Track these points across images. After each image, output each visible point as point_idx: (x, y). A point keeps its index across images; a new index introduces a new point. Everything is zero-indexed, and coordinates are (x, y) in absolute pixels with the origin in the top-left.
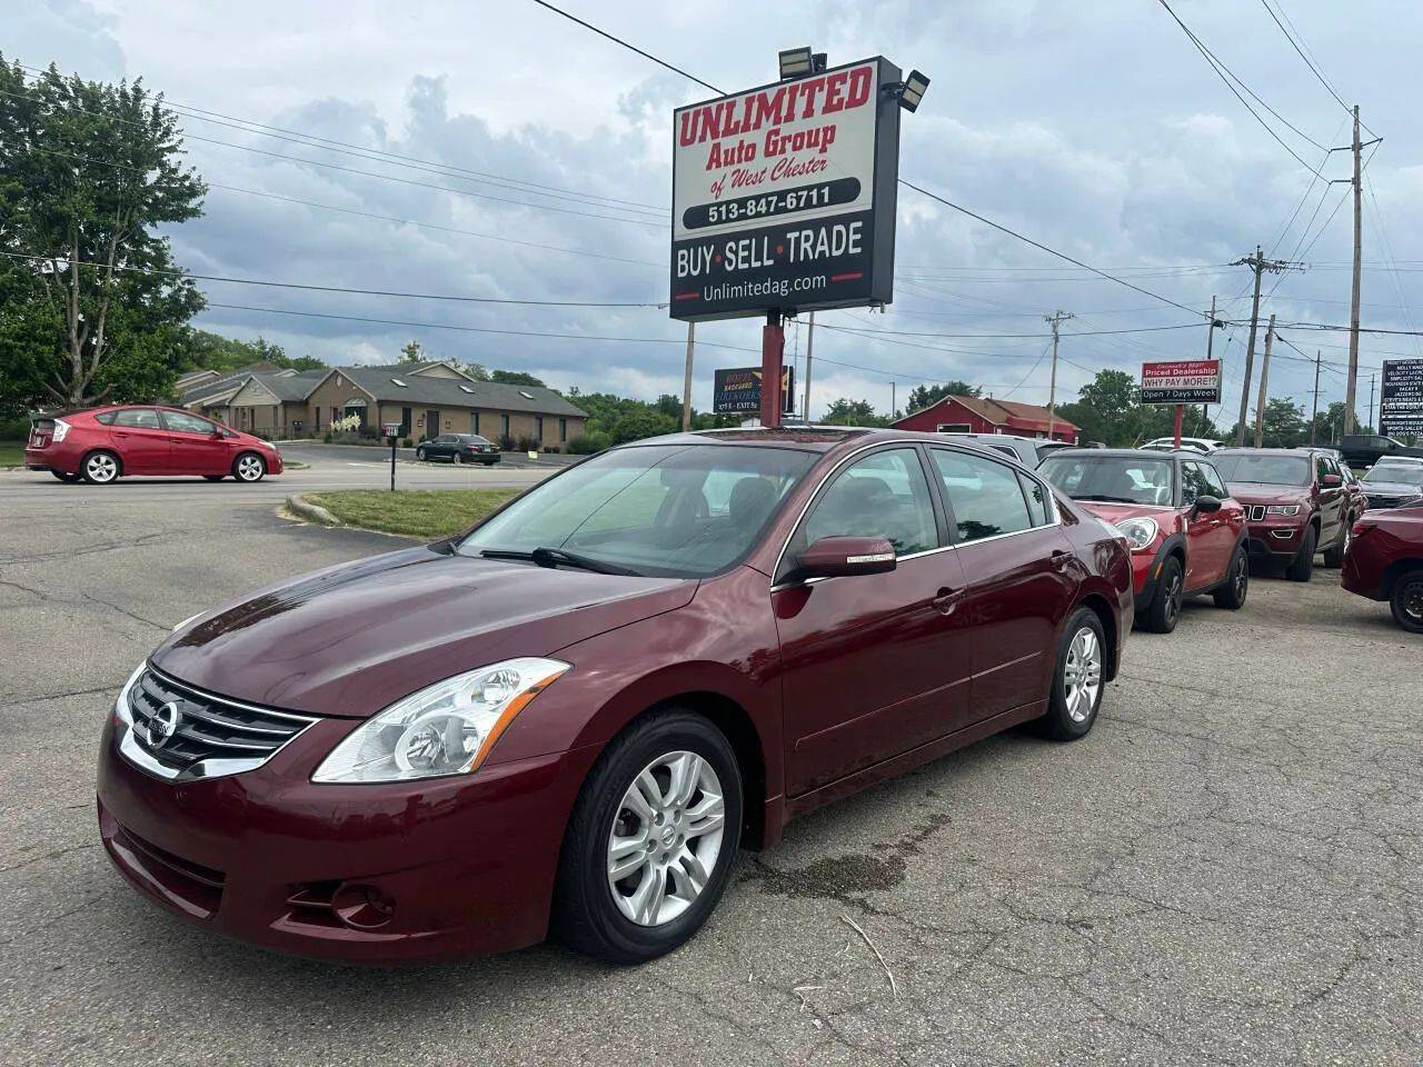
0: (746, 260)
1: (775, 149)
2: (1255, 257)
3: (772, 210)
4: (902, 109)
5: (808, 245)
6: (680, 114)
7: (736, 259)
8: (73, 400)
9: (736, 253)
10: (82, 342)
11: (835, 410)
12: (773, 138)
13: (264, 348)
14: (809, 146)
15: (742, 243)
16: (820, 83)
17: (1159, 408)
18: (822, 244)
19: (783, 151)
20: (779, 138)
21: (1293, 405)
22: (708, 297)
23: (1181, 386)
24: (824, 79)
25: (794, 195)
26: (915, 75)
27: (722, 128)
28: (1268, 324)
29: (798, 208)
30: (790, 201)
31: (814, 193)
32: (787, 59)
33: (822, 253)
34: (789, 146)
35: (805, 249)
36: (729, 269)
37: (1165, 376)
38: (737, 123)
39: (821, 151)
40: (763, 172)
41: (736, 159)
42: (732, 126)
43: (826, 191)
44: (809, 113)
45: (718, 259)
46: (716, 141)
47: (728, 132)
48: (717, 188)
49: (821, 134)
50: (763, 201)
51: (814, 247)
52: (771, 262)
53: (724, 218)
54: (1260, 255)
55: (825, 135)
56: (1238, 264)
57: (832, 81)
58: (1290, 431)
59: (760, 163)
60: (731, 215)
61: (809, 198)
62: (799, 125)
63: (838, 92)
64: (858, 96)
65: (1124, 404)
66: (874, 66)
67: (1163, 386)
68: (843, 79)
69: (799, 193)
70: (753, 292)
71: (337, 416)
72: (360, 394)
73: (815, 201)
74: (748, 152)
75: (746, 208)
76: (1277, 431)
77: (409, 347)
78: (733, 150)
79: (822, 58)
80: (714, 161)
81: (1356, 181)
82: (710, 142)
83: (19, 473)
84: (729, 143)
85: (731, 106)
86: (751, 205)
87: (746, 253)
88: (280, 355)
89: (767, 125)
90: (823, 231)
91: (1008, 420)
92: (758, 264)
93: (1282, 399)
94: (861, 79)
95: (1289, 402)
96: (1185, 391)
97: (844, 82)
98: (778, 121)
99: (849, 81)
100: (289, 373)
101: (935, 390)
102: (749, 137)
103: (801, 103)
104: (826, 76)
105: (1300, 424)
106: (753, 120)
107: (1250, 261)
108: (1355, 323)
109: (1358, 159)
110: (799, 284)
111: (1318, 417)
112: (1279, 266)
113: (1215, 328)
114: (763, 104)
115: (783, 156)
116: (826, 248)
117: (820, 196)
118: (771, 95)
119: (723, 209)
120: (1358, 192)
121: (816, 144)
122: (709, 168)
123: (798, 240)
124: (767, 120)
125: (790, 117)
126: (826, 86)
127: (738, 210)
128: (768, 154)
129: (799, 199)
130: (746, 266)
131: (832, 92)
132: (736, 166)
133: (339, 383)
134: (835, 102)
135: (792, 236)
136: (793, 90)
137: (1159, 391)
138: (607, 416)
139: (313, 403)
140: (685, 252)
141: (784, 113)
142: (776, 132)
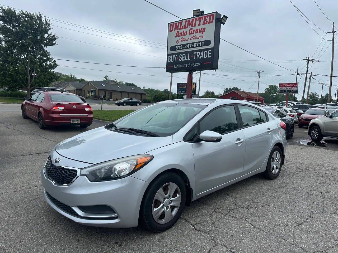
0: (184, 58)
1: (191, 33)
2: (307, 58)
3: (190, 47)
4: (221, 24)
5: (198, 55)
6: (169, 24)
7: (182, 58)
8: (28, 88)
9: (182, 57)
10: (30, 74)
11: (206, 93)
12: (191, 30)
13: (72, 76)
14: (199, 32)
15: (183, 55)
16: (202, 18)
17: (284, 94)
18: (202, 55)
19: (193, 33)
20: (192, 30)
21: (316, 94)
22: (175, 67)
23: (288, 89)
24: (203, 17)
25: (195, 44)
26: (224, 16)
27: (179, 28)
28: (310, 75)
29: (196, 47)
30: (195, 45)
31: (200, 43)
32: (194, 12)
33: (202, 57)
34: (195, 32)
35: (198, 56)
36: (180, 60)
37: (284, 87)
38: (183, 27)
39: (202, 34)
40: (189, 38)
41: (182, 35)
42: (182, 27)
43: (203, 43)
44: (199, 25)
45: (178, 58)
46: (178, 31)
47: (181, 29)
48: (178, 42)
49: (202, 30)
50: (188, 45)
51: (200, 56)
52: (190, 59)
53: (179, 49)
54: (309, 58)
55: (203, 30)
56: (303, 60)
57: (205, 17)
58: (316, 100)
59: (188, 36)
60: (181, 48)
61: (199, 44)
62: (197, 27)
63: (206, 20)
64: (211, 21)
65: (276, 93)
66: (215, 14)
67: (284, 89)
68: (207, 17)
69: (197, 43)
70: (185, 66)
71: (89, 92)
72: (94, 87)
73: (200, 45)
74: (185, 33)
75: (184, 46)
76: (312, 100)
77: (106, 77)
78: (182, 33)
79: (203, 12)
80: (177, 35)
81: (333, 40)
82: (176, 31)
83: (16, 104)
84: (181, 31)
85: (181, 23)
86: (185, 46)
87: (184, 57)
88: (75, 78)
89: (190, 27)
90: (202, 52)
91: (247, 96)
92: (187, 60)
93: (314, 92)
94: (212, 17)
95: (315, 93)
96: (289, 90)
97: (208, 18)
98: (192, 26)
99: (209, 17)
100: (77, 82)
101: (230, 89)
102: (185, 30)
103: (198, 22)
104: (204, 16)
105: (318, 99)
106: (186, 26)
107: (306, 59)
108: (332, 75)
109: (333, 35)
110: (196, 65)
111: (322, 97)
112: (313, 61)
113: (298, 75)
114: (189, 22)
115: (193, 35)
116: (203, 56)
117: (202, 44)
118: (191, 20)
119: (179, 47)
120: (333, 43)
121: (201, 32)
122: (176, 37)
123: (196, 54)
124: (190, 26)
125: (195, 26)
126: (204, 19)
127: (182, 47)
128: (190, 34)
129: (197, 44)
130: (184, 60)
131: (205, 20)
132: (182, 37)
133: (89, 85)
134: (206, 22)
135: (195, 53)
136: (196, 19)
137: (283, 90)
138: (151, 93)
139: (83, 90)
140: (170, 56)
141: (194, 24)
142: (192, 29)
